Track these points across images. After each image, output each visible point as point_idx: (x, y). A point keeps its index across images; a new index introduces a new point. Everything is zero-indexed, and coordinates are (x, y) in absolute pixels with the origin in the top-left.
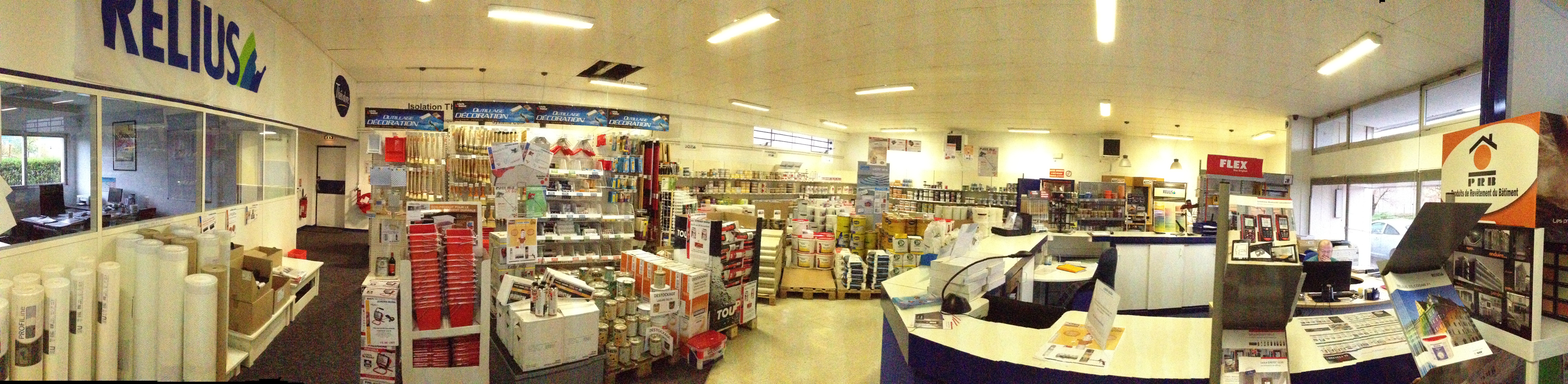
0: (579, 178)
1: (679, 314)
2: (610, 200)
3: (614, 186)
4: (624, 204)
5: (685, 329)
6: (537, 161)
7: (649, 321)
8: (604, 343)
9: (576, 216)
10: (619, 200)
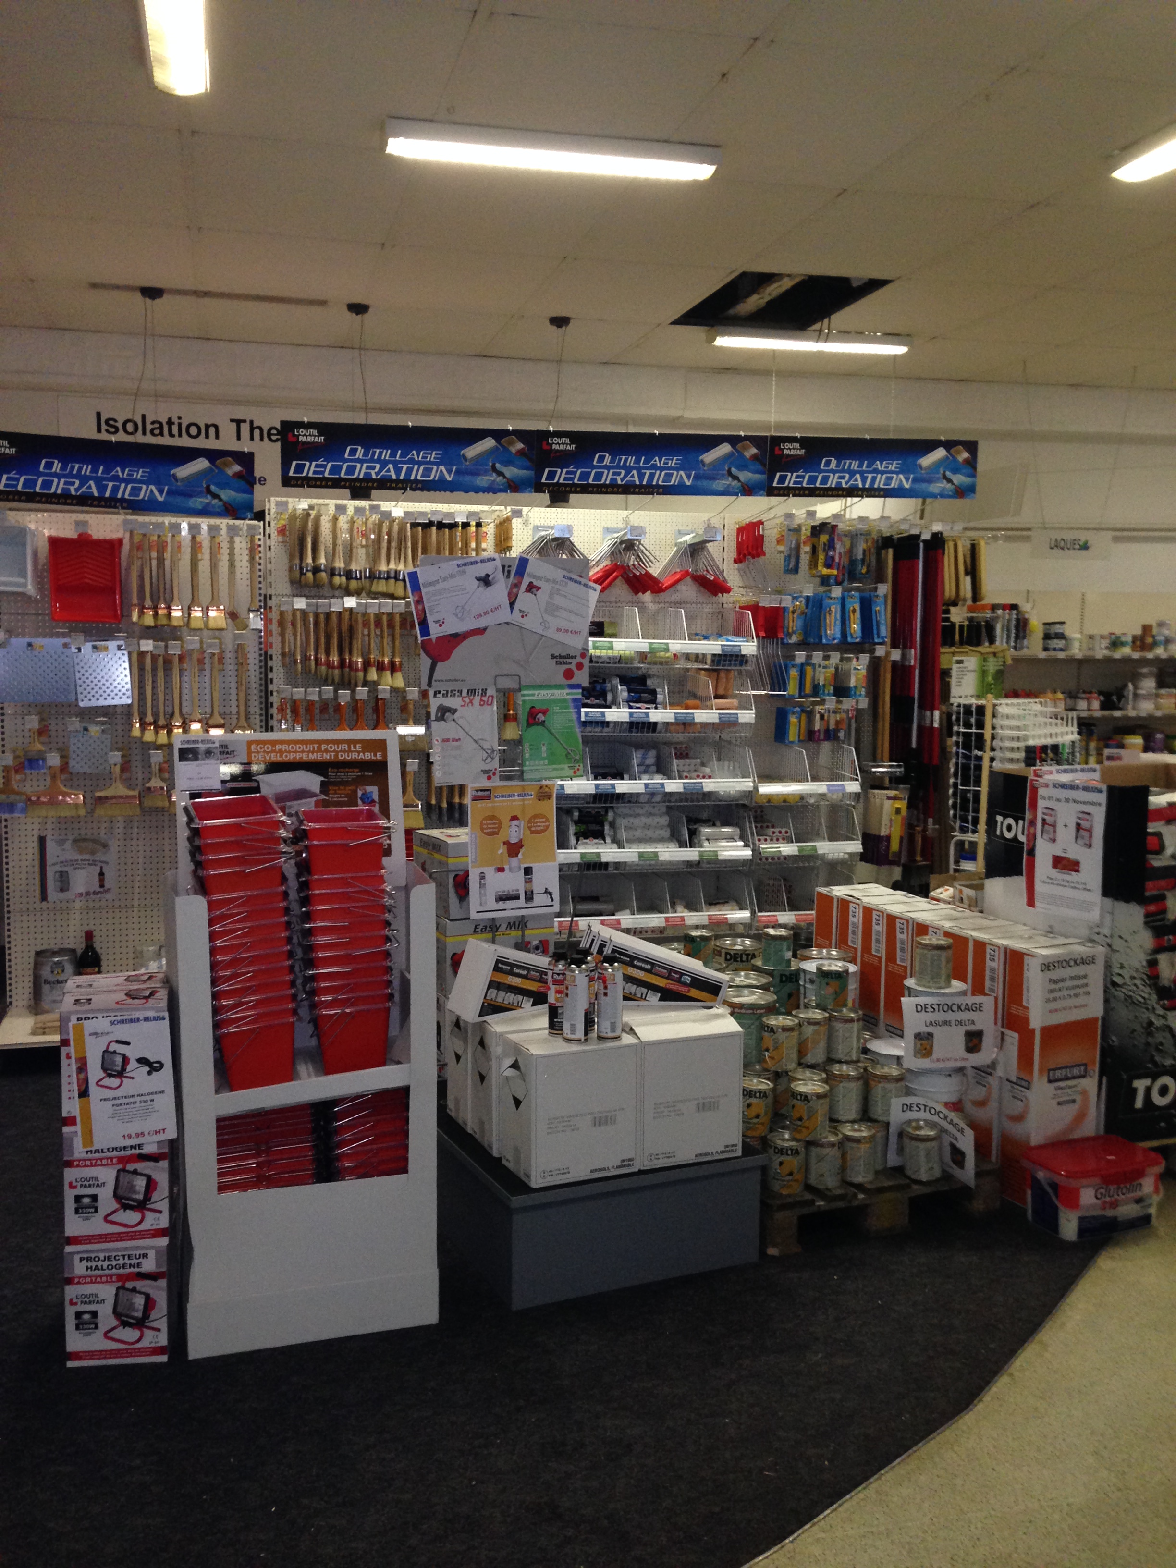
0: (681, 665)
1: (1000, 1072)
2: (780, 733)
3: (792, 689)
4: (826, 746)
5: (1019, 1118)
6: (552, 609)
7: (900, 1079)
8: (761, 1131)
9: (674, 786)
10: (811, 736)
